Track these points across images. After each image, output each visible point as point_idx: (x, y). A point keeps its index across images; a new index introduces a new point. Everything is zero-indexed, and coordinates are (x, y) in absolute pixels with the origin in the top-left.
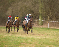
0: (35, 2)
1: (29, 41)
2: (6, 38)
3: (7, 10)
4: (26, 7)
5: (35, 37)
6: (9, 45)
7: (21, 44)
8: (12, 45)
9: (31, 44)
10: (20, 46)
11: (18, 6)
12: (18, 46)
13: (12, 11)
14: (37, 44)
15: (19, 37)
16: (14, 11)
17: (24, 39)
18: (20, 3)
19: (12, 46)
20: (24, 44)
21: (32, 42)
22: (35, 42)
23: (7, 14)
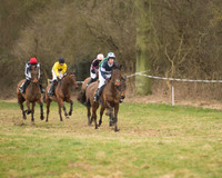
0: (122, 5)
1: (101, 155)
2: (12, 144)
3: (16, 37)
4: (87, 26)
5: (122, 139)
6: (23, 169)
7: (70, 165)
8: (35, 171)
9: (109, 167)
10: (65, 175)
11: (58, 21)
12: (59, 173)
13: (36, 41)
14: (131, 165)
15: (61, 141)
16: (41, 40)
17: (80, 147)
18: (64, 11)
19: (37, 175)
20: (81, 164)
21: (109, 160)
22: (122, 159)
23: (16, 52)
